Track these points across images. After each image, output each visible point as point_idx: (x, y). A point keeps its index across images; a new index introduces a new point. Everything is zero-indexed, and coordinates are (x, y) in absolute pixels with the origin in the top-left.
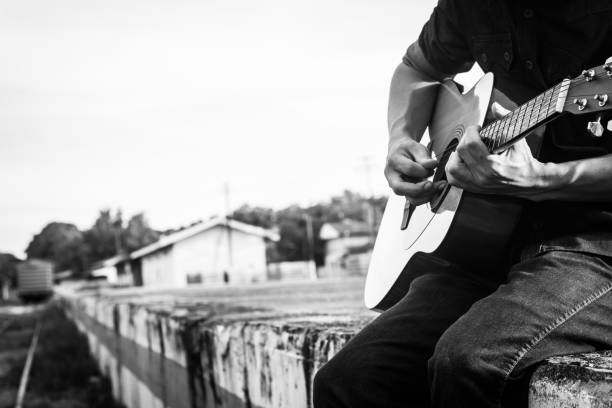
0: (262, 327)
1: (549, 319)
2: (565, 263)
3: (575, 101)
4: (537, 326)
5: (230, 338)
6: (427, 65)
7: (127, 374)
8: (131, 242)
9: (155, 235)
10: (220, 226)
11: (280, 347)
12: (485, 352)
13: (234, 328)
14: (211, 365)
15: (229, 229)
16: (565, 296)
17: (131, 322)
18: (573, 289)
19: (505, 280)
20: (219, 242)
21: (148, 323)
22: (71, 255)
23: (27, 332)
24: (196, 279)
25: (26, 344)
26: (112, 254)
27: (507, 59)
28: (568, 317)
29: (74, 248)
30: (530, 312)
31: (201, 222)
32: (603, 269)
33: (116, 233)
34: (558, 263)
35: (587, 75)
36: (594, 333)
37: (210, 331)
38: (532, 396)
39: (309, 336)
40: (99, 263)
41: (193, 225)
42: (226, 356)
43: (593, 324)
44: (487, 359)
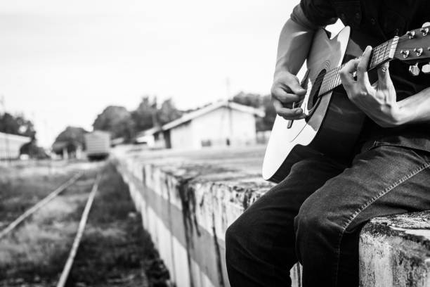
0: (222, 186)
1: (375, 193)
2: (389, 154)
3: (401, 52)
4: (366, 197)
5: (205, 193)
6: (307, 20)
7: (151, 212)
8: (163, 118)
9: (180, 114)
10: (224, 107)
11: (232, 201)
12: (330, 214)
13: (206, 186)
14: (194, 210)
15: (229, 108)
16: (386, 176)
17: (152, 177)
18: (393, 172)
19: (350, 166)
20: (223, 117)
21: (161, 179)
22: (122, 128)
23: (90, 182)
24: (207, 144)
25: (89, 190)
26: (150, 126)
27: (358, 17)
28: (387, 191)
29: (124, 123)
30: (362, 187)
31: (211, 104)
32: (415, 158)
33: (153, 112)
34: (385, 154)
35: (410, 34)
36: (406, 201)
37: (193, 187)
38: (360, 243)
39: (247, 195)
40: (142, 132)
41: (206, 106)
42: (201, 205)
43: (405, 196)
44: (332, 219)
